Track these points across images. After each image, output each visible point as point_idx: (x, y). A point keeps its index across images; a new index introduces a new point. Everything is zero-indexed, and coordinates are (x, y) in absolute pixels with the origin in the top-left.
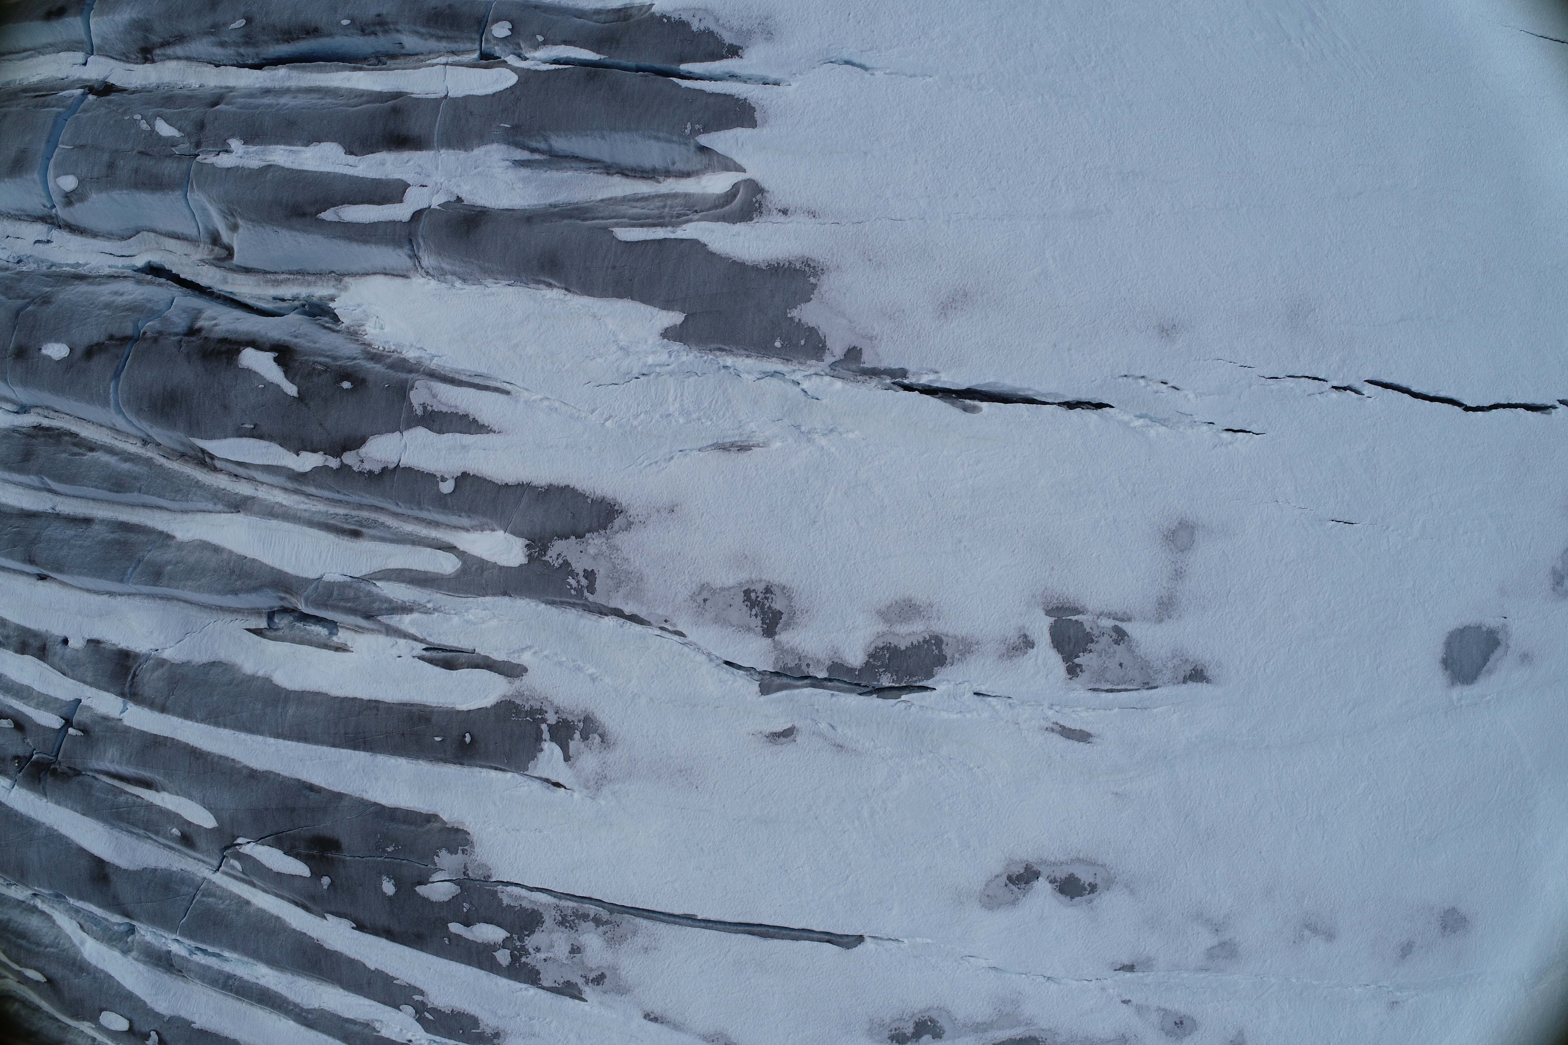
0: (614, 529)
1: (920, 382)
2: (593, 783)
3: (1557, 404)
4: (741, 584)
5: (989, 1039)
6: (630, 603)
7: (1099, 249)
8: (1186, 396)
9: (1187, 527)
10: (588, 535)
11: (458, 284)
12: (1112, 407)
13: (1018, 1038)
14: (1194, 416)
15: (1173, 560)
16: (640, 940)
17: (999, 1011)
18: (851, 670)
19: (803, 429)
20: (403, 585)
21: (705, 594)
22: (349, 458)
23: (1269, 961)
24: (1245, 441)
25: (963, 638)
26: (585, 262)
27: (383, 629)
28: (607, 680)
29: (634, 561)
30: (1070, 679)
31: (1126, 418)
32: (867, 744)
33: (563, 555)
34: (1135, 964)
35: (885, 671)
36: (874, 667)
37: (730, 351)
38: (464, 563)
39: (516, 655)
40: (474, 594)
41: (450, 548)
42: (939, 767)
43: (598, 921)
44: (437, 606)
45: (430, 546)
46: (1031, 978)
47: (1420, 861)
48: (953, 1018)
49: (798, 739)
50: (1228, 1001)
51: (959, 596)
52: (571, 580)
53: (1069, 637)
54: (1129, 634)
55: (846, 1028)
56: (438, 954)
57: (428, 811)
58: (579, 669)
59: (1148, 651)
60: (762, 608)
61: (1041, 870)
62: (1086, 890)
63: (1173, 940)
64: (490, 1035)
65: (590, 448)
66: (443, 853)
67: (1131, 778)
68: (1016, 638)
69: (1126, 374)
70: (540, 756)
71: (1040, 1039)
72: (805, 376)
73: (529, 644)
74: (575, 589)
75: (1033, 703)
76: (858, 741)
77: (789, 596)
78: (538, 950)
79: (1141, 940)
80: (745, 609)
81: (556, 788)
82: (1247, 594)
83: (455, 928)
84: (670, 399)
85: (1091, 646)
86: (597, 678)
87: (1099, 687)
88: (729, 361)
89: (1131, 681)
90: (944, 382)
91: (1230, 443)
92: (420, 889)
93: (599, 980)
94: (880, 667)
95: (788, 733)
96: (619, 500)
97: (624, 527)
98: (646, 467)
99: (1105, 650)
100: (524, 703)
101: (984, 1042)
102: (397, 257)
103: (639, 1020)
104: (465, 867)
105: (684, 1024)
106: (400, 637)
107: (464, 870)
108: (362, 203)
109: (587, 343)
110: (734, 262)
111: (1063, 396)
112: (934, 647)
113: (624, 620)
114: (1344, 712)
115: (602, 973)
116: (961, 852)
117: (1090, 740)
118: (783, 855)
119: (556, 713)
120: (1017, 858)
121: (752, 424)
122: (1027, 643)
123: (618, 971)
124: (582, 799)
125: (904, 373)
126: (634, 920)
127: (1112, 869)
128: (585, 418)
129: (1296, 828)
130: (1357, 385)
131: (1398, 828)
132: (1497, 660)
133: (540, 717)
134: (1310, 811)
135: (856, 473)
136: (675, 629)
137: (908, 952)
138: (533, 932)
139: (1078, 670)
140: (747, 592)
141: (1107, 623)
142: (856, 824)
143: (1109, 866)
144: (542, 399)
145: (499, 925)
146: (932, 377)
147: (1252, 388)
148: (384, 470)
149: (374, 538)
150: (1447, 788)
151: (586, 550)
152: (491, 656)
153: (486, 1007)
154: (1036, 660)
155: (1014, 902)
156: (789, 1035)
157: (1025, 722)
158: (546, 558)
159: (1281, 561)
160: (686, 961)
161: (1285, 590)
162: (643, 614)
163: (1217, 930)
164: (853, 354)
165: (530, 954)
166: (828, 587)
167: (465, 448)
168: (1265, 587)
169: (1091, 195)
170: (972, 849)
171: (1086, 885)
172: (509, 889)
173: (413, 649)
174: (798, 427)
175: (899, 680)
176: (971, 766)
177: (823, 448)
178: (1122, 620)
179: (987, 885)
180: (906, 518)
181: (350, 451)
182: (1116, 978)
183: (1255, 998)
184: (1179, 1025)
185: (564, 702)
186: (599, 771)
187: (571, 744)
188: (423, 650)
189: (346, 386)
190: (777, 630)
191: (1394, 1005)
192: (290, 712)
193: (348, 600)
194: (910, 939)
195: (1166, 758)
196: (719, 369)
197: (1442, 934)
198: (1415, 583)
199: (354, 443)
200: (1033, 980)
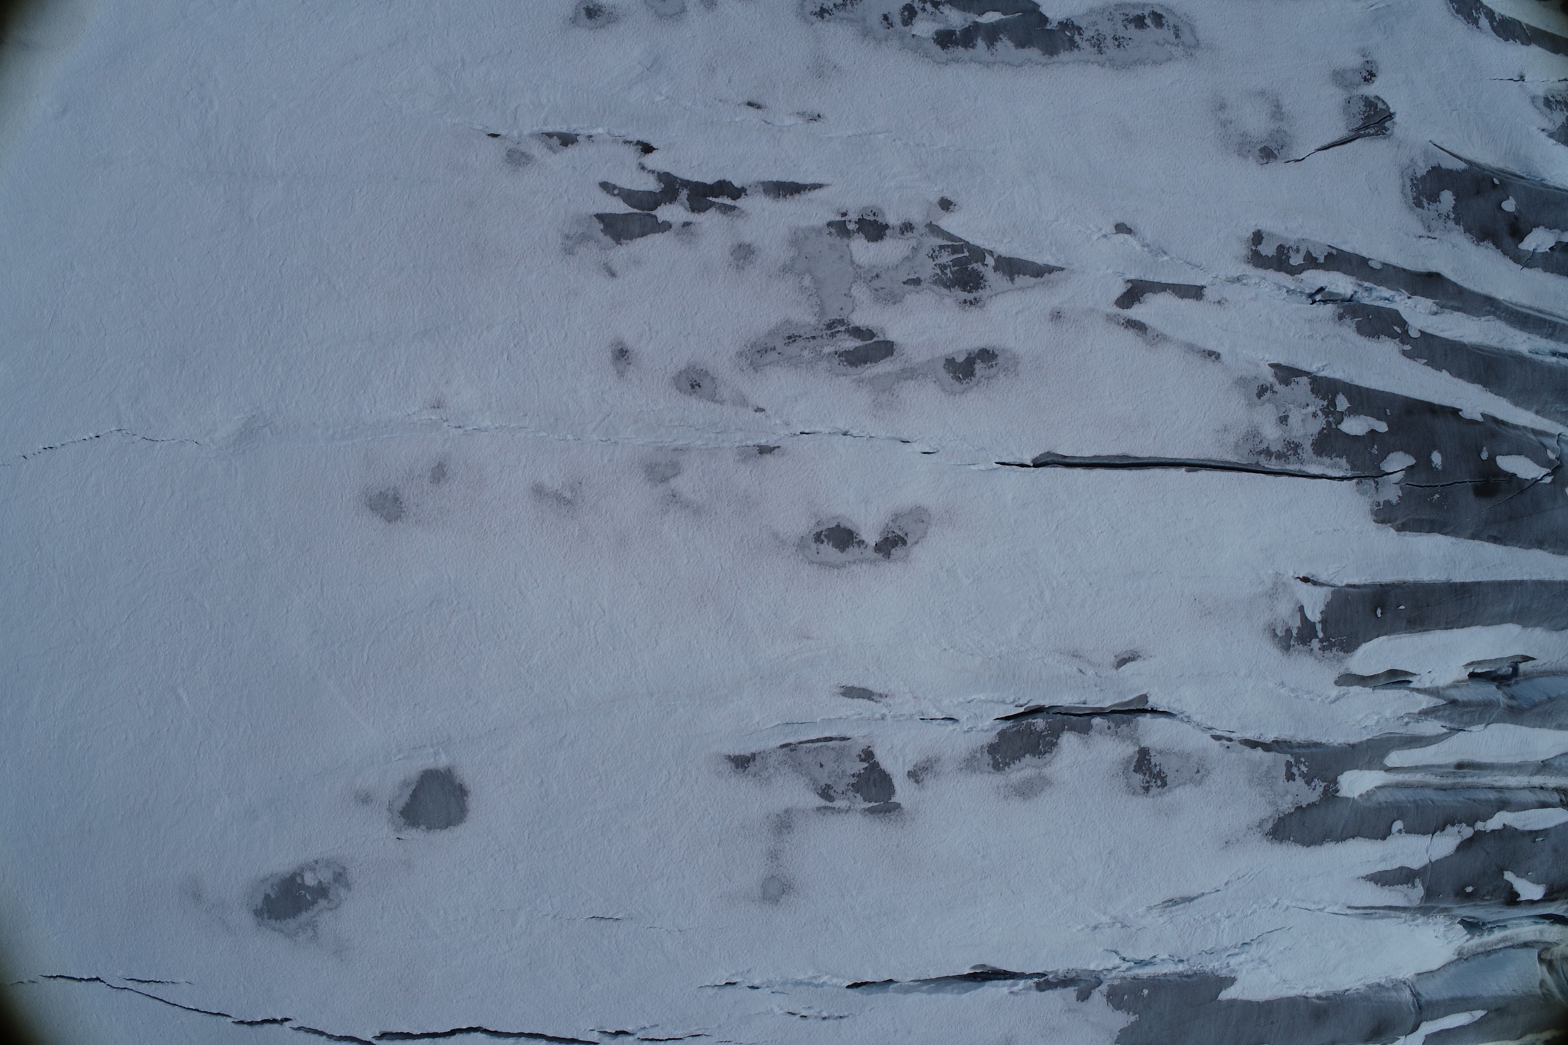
0: (1272, 819)
1: (1023, 981)
2: (1280, 590)
3: (374, 1041)
4: (1170, 790)
5: (898, 361)
6: (1258, 758)
8: (781, 1009)
9: (770, 898)
11: (1383, 981)
12: (846, 987)
13: (869, 364)
14: (770, 992)
15: (781, 868)
16: (1231, 439)
17: (893, 395)
18: (1072, 728)
19: (1119, 925)
20: (1428, 734)
21: (1198, 777)
22: (1468, 832)
23: (606, 461)
24: (719, 979)
25: (975, 773)
26: (1294, 1022)
27: (1441, 692)
28: (1271, 685)
29: (1256, 795)
30: (869, 747)
31: (835, 980)
32: (1050, 660)
33: (1311, 790)
34: (759, 455)
35: (1042, 732)
36: (1052, 735)
37: (1180, 977)
38: (1381, 763)
39: (1342, 692)
40: (1375, 740)
41: (1388, 770)
42: (983, 646)
43: (1268, 453)
44: (1400, 721)
45: (1404, 768)
46: (865, 433)
47: (446, 577)
48: (937, 382)
49: (1113, 658)
50: (641, 411)
51: (981, 810)
52: (1304, 769)
53: (875, 786)
54: (817, 795)
55: (1040, 364)
56: (1394, 395)
57: (1405, 535)
58: (1292, 690)
59: (796, 782)
60: (1151, 773)
61: (874, 553)
62: (825, 535)
63: (721, 484)
64: (1347, 317)
65: (1291, 880)
66: (1394, 500)
67: (795, 654)
68: (925, 779)
69: (842, 1020)
70: (1323, 608)
71: (845, 363)
72: (1119, 967)
73: (1333, 705)
74: (1301, 762)
75: (902, 719)
76: (1058, 662)
77: (1129, 787)
78: (1315, 415)
79: (757, 483)
80: (1166, 770)
81: (1307, 576)
82: (700, 844)
83: (1382, 427)
84: (1227, 929)
85: (854, 780)
86: (1279, 685)
87: (840, 742)
88: (1181, 968)
89: (808, 752)
90: (1003, 987)
91: (734, 975)
92: (1410, 461)
93: (1262, 391)
94: (1047, 736)
95: (1122, 662)
96: (1269, 844)
97: (1265, 822)
98: (1247, 874)
99: (839, 778)
100: (1337, 653)
101: (902, 357)
102: (1431, 990)
103: (1223, 350)
104: (1377, 489)
105: (1185, 352)
106: (1429, 688)
107: (1378, 486)
108: (1454, 1029)
109: (1291, 960)
111: (895, 991)
112: (1000, 760)
113: (1260, 740)
114: (572, 735)
115: (1260, 398)
116: (955, 564)
117: (843, 689)
118: (1117, 543)
119: (1312, 650)
120: (900, 564)
121: (1162, 921)
122: (914, 775)
123: (1247, 402)
124: (1287, 572)
125: (1040, 987)
126: (1238, 460)
127: (802, 560)
128: (1292, 902)
129: (604, 612)
130: (607, 1039)
131: (483, 614)
132: (400, 796)
133: (1324, 644)
134: (592, 630)
135: (1076, 899)
136: (1221, 742)
137: (992, 453)
138: (1320, 433)
139: (863, 756)
140: (1164, 784)
141: (840, 803)
142: (1055, 584)
143: (805, 563)
144: (1324, 908)
145: (1347, 435)
146: (1015, 989)
147: (717, 1025)
148: (1443, 830)
149: (1446, 766)
150: (431, 658)
151: (1294, 798)
152: (1361, 688)
153: (1350, 345)
154: (904, 760)
155: (896, 517)
156: (1091, 350)
157: (908, 700)
158: (1323, 784)
159: (669, 878)
160: (1191, 422)
161: (660, 851)
162: (1247, 750)
163: (675, 496)
165: (1321, 410)
166: (1097, 800)
167: (1383, 859)
168: (682, 853)
170: (944, 569)
171: (826, 541)
172: (1341, 474)
173: (1419, 681)
174: (1123, 926)
175: (1029, 725)
176: (952, 650)
177: (1104, 914)
178: (825, 808)
179: (926, 533)
180: (1033, 869)
181: (1468, 839)
182: (776, 438)
183: (611, 416)
184: (694, 383)
185: (1307, 661)
186: (1275, 602)
187: (1299, 624)
188: (1411, 682)
189: (1469, 889)
190: (1137, 756)
191: (437, 406)
192: (1511, 606)
193: (1468, 712)
194: (990, 468)
195: (761, 678)
196: (1188, 960)
197: (398, 493)
198: (515, 868)
199: (1465, 846)
200: (863, 432)
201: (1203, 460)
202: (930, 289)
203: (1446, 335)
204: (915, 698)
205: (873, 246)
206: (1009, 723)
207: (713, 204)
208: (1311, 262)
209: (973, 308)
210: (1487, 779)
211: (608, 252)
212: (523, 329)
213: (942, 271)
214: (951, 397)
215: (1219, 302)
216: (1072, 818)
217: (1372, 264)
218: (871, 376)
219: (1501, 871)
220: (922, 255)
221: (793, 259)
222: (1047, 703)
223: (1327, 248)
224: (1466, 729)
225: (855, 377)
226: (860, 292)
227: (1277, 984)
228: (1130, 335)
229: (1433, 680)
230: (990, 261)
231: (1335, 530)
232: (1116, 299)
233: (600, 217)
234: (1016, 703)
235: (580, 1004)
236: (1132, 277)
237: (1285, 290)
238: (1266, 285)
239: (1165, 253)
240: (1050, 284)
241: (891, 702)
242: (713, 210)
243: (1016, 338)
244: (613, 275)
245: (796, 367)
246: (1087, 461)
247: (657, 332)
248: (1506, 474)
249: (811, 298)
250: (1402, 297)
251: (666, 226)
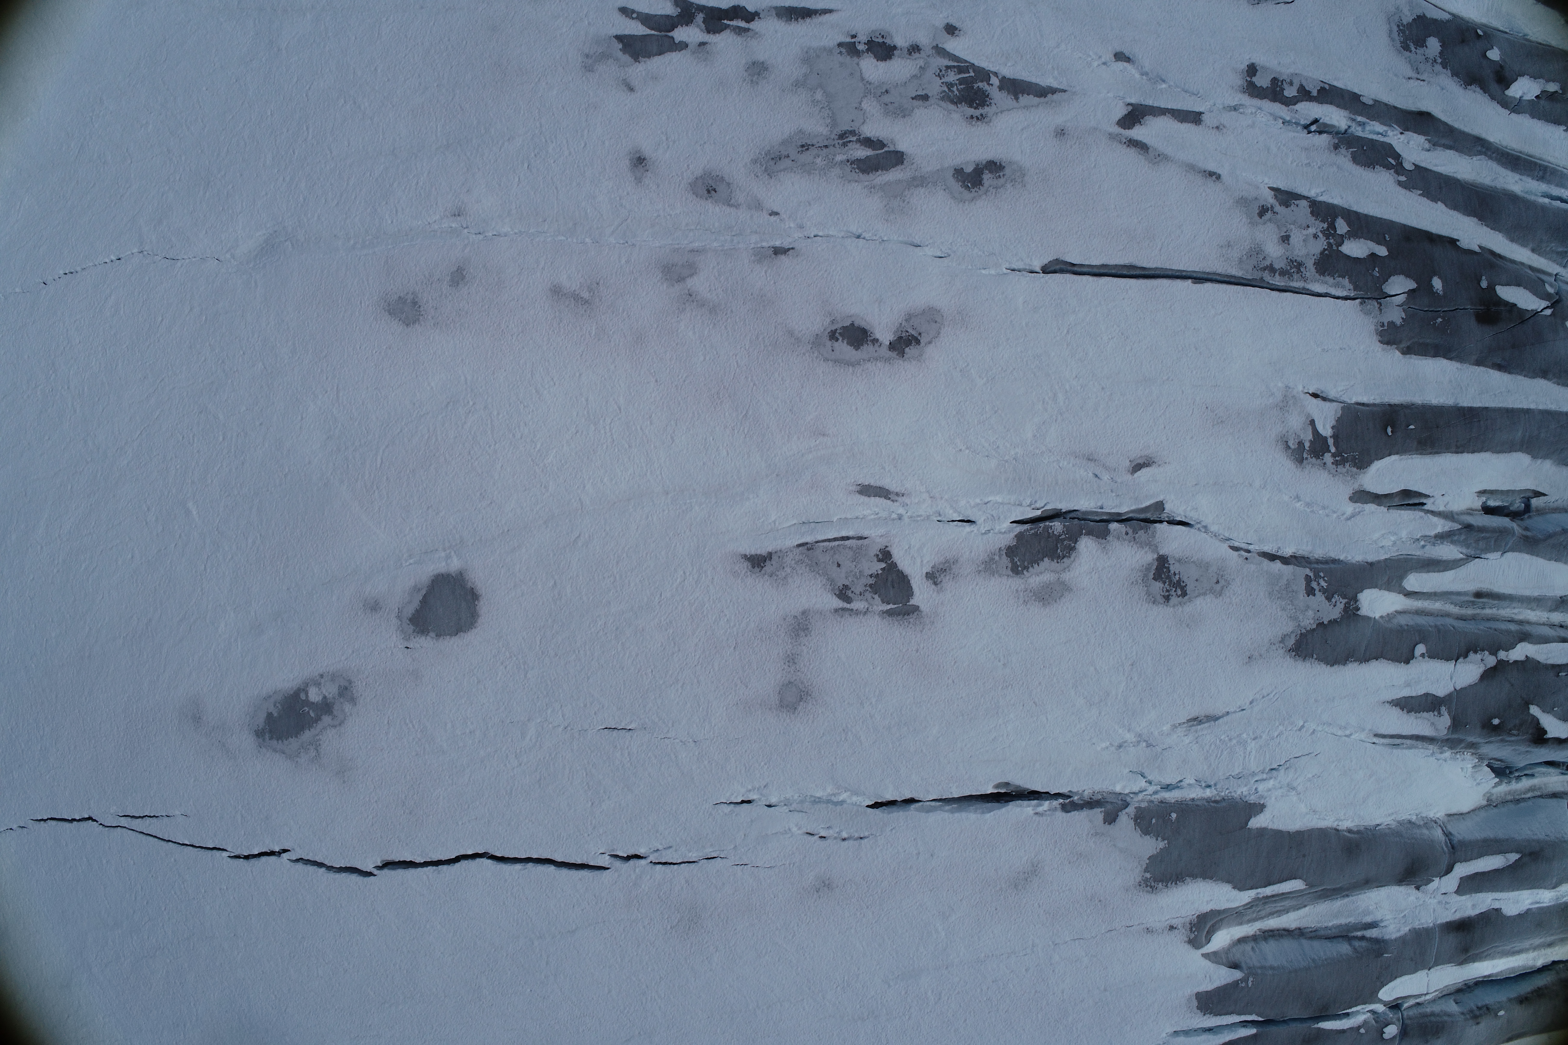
0: (1294, 635)
1: (1048, 802)
2: (1291, 402)
3: (375, 872)
4: (1190, 600)
5: (908, 170)
6: (1277, 571)
7: (894, 947)
8: (799, 829)
9: (787, 706)
10: (1314, 626)
11: (1414, 818)
12: (868, 806)
13: (880, 172)
14: (788, 810)
15: (799, 673)
16: (1235, 254)
17: (904, 201)
18: (1089, 533)
19: (1144, 744)
20: (1445, 558)
21: (1218, 587)
22: (1491, 661)
23: (623, 261)
24: (735, 794)
25: (993, 575)
26: (1326, 856)
27: (1456, 517)
28: (1286, 498)
29: (1277, 609)
30: (887, 547)
31: (854, 799)
32: (1065, 463)
33: (1332, 606)
34: (773, 256)
35: (1060, 536)
36: (1070, 539)
37: (1208, 802)
38: (1400, 585)
39: (1357, 510)
40: (1393, 560)
41: (1408, 594)
42: (998, 447)
43: (1271, 269)
44: (1417, 543)
45: (1424, 593)
46: (878, 236)
47: (463, 378)
48: (947, 190)
49: (1128, 463)
50: (658, 216)
51: (1001, 614)
52: (1324, 584)
53: (893, 587)
54: (834, 597)
55: (1046, 176)
56: (1392, 223)
57: (1411, 358)
59: (813, 582)
60: (1170, 581)
61: (888, 352)
62: (840, 333)
63: (737, 283)
64: (1342, 147)
65: (1316, 701)
66: (1398, 322)
67: (811, 452)
68: (944, 581)
69: (862, 841)
70: (1333, 423)
71: (857, 171)
72: (1146, 790)
73: (1348, 522)
74: (1321, 577)
75: (919, 519)
76: (1073, 466)
77: (1149, 595)
78: (1315, 236)
79: (772, 282)
80: (1185, 579)
81: (1316, 392)
82: (716, 648)
83: (1382, 251)
84: (1254, 752)
85: (871, 581)
86: (1295, 499)
87: (857, 541)
88: (1208, 793)
89: (825, 551)
90: (1029, 806)
91: (750, 791)
92: (1412, 285)
93: (1263, 211)
94: (1064, 540)
95: (1137, 467)
96: (1292, 660)
97: (1287, 637)
98: (1272, 693)
99: (857, 578)
100: (1350, 469)
101: (912, 167)
102: (1463, 831)
103: (1223, 172)
104: (1381, 310)
105: (1186, 171)
106: (1443, 512)
107: (1382, 307)
108: (1489, 872)
109: (1320, 788)
110: (1211, 878)
111: (917, 810)
112: (1018, 563)
113: (1278, 554)
114: (587, 535)
115: (1261, 218)
116: (968, 365)
117: (859, 487)
118: (1127, 349)
119: (1325, 464)
120: (914, 363)
121: (1187, 741)
122: (933, 577)
123: (1249, 220)
124: (1295, 385)
125: (1065, 808)
126: (1243, 274)
127: (817, 358)
128: (1318, 725)
129: (620, 409)
130: (618, 863)
131: (498, 414)
132: (410, 602)
133: (1337, 458)
134: (607, 427)
135: (1100, 713)
136: (1239, 553)
137: (1002, 259)
138: (1322, 253)
139: (880, 556)
140: (1184, 594)
141: (857, 605)
142: (1067, 387)
143: (820, 360)
144: (1351, 735)
145: (1348, 257)
146: (1040, 809)
147: (732, 847)
148: (1466, 656)
149: (1465, 594)
150: (445, 459)
151: (1315, 613)
152: (1376, 506)
153: (1347, 175)
154: (922, 561)
155: (909, 317)
156: (1095, 165)
157: (924, 500)
158: (1344, 601)
159: (684, 684)
160: (1195, 237)
161: (675, 655)
162: (1266, 562)
163: (691, 295)
164: (1111, 818)
165: (1321, 231)
166: (1117, 608)
167: (1408, 685)
168: (698, 656)
169: (903, 992)
170: (958, 369)
171: (841, 339)
172: (1345, 294)
173: (1433, 503)
174: (1148, 745)
175: (1046, 529)
176: (967, 451)
177: (1129, 731)
178: (843, 609)
179: (939, 333)
180: (1055, 680)
181: (1491, 668)
182: (790, 240)
183: (629, 221)
184: (710, 189)
185: (1320, 475)
186: (1286, 414)
187: (1310, 437)
188: (1425, 504)
189: (1496, 721)
190: (1156, 564)
191: (458, 214)
192: (1520, 434)
193: (1484, 538)
194: (1001, 273)
195: (777, 475)
196: (1215, 785)
197: (417, 297)
198: (525, 676)
199: (1488, 675)
200: (876, 235)
201: (1208, 273)
202: (938, 105)
203: (1440, 169)
204: (931, 497)
205: (882, 65)
206: (1026, 527)
207: (727, 27)
208: (1304, 95)
209: (979, 123)
210: (1506, 612)
211: (627, 69)
212: (544, 140)
213: (949, 89)
214: (961, 205)
215: (1217, 128)
216: (1092, 626)
217: (1364, 100)
218: (883, 183)
219: (1527, 704)
220: (929, 74)
221: (805, 75)
222: (1064, 506)
223: (1320, 83)
224: (1483, 556)
225: (867, 183)
226: (870, 106)
227: (1307, 814)
228: (1132, 153)
229: (1448, 503)
230: (995, 81)
231: (1341, 349)
232: (1117, 119)
233: (619, 38)
234: (1033, 506)
235: (591, 824)
236: (1133, 101)
237: (1281, 121)
238: (1262, 115)
239: (1164, 81)
240: (1053, 104)
241: (908, 501)
242: (728, 31)
243: (1022, 152)
244: (631, 89)
245: (809, 173)
246: (1096, 270)
247: (674, 142)
248: (1506, 303)
249: (823, 110)
250: (1395, 133)
251: (683, 46)
